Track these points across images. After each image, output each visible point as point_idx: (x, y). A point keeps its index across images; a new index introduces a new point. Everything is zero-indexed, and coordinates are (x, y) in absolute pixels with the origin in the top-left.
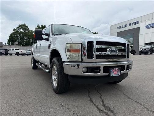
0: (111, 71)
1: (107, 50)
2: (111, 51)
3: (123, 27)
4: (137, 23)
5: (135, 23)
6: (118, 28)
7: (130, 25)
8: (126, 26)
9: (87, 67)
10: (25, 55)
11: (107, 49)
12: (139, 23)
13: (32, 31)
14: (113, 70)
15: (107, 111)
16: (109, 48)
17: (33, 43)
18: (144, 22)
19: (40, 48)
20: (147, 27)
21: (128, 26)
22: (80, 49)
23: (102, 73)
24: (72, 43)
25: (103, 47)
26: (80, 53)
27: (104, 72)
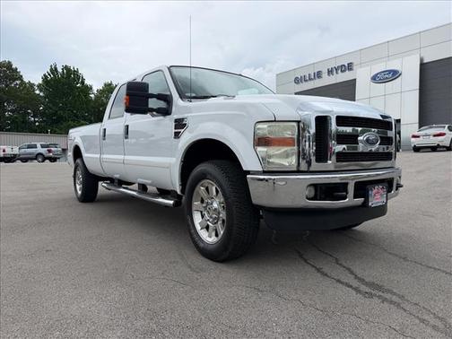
0: (370, 192)
1: (359, 138)
2: (368, 140)
3: (310, 79)
4: (350, 67)
5: (343, 68)
6: (297, 81)
7: (330, 72)
8: (319, 75)
9: (315, 186)
10: (14, 161)
11: (358, 136)
12: (354, 68)
13: (32, 85)
14: (374, 191)
15: (380, 293)
16: (362, 132)
17: (35, 122)
18: (368, 65)
19: (126, 138)
20: (374, 78)
21: (325, 75)
22: (295, 137)
23: (350, 200)
24: (275, 121)
25: (349, 130)
26: (296, 148)
27: (355, 197)
